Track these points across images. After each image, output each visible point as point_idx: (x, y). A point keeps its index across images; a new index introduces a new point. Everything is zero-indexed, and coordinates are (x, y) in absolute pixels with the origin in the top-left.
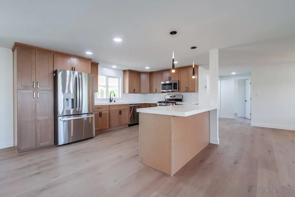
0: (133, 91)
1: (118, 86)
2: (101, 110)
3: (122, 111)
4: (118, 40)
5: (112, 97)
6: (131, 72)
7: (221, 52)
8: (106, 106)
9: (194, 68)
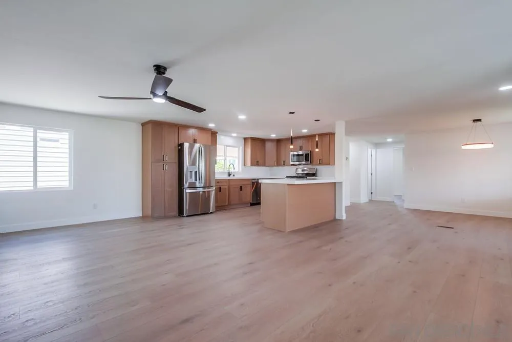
0: (255, 163)
1: (237, 156)
2: (221, 184)
3: (243, 187)
4: (242, 117)
5: (232, 170)
6: (254, 140)
7: (347, 123)
8: (225, 180)
9: (317, 141)
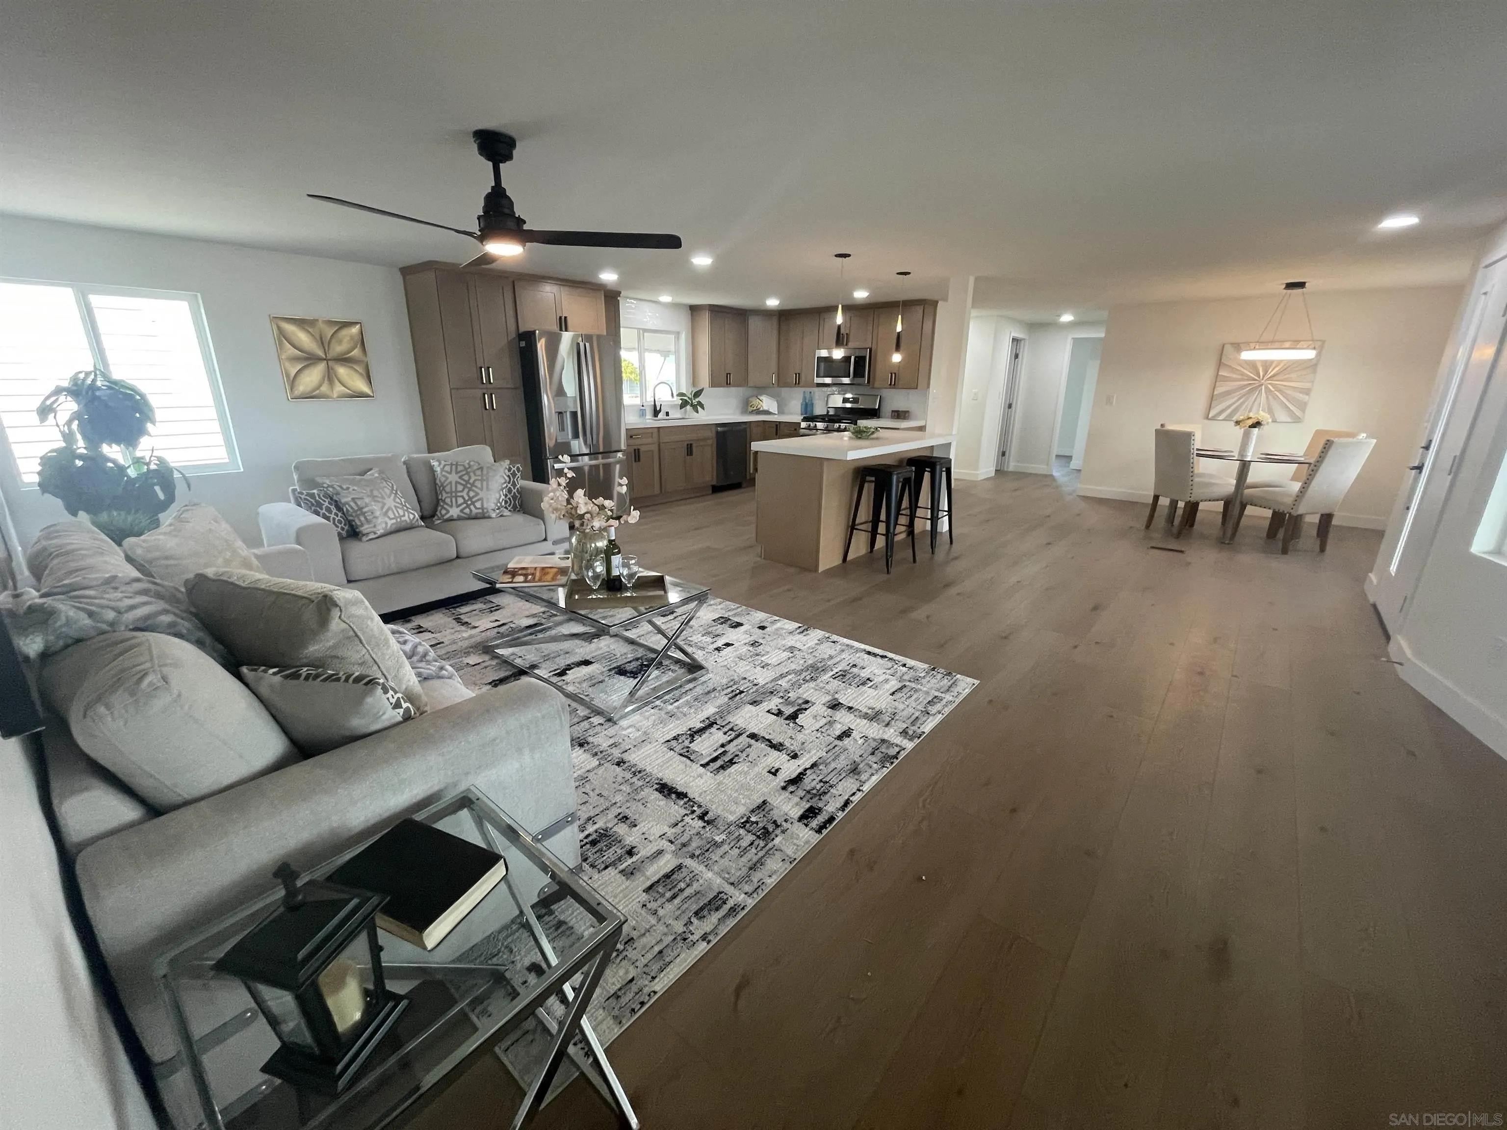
0: (723, 378)
2: (638, 442)
3: (694, 446)
4: (702, 261)
5: (660, 399)
8: (650, 431)
